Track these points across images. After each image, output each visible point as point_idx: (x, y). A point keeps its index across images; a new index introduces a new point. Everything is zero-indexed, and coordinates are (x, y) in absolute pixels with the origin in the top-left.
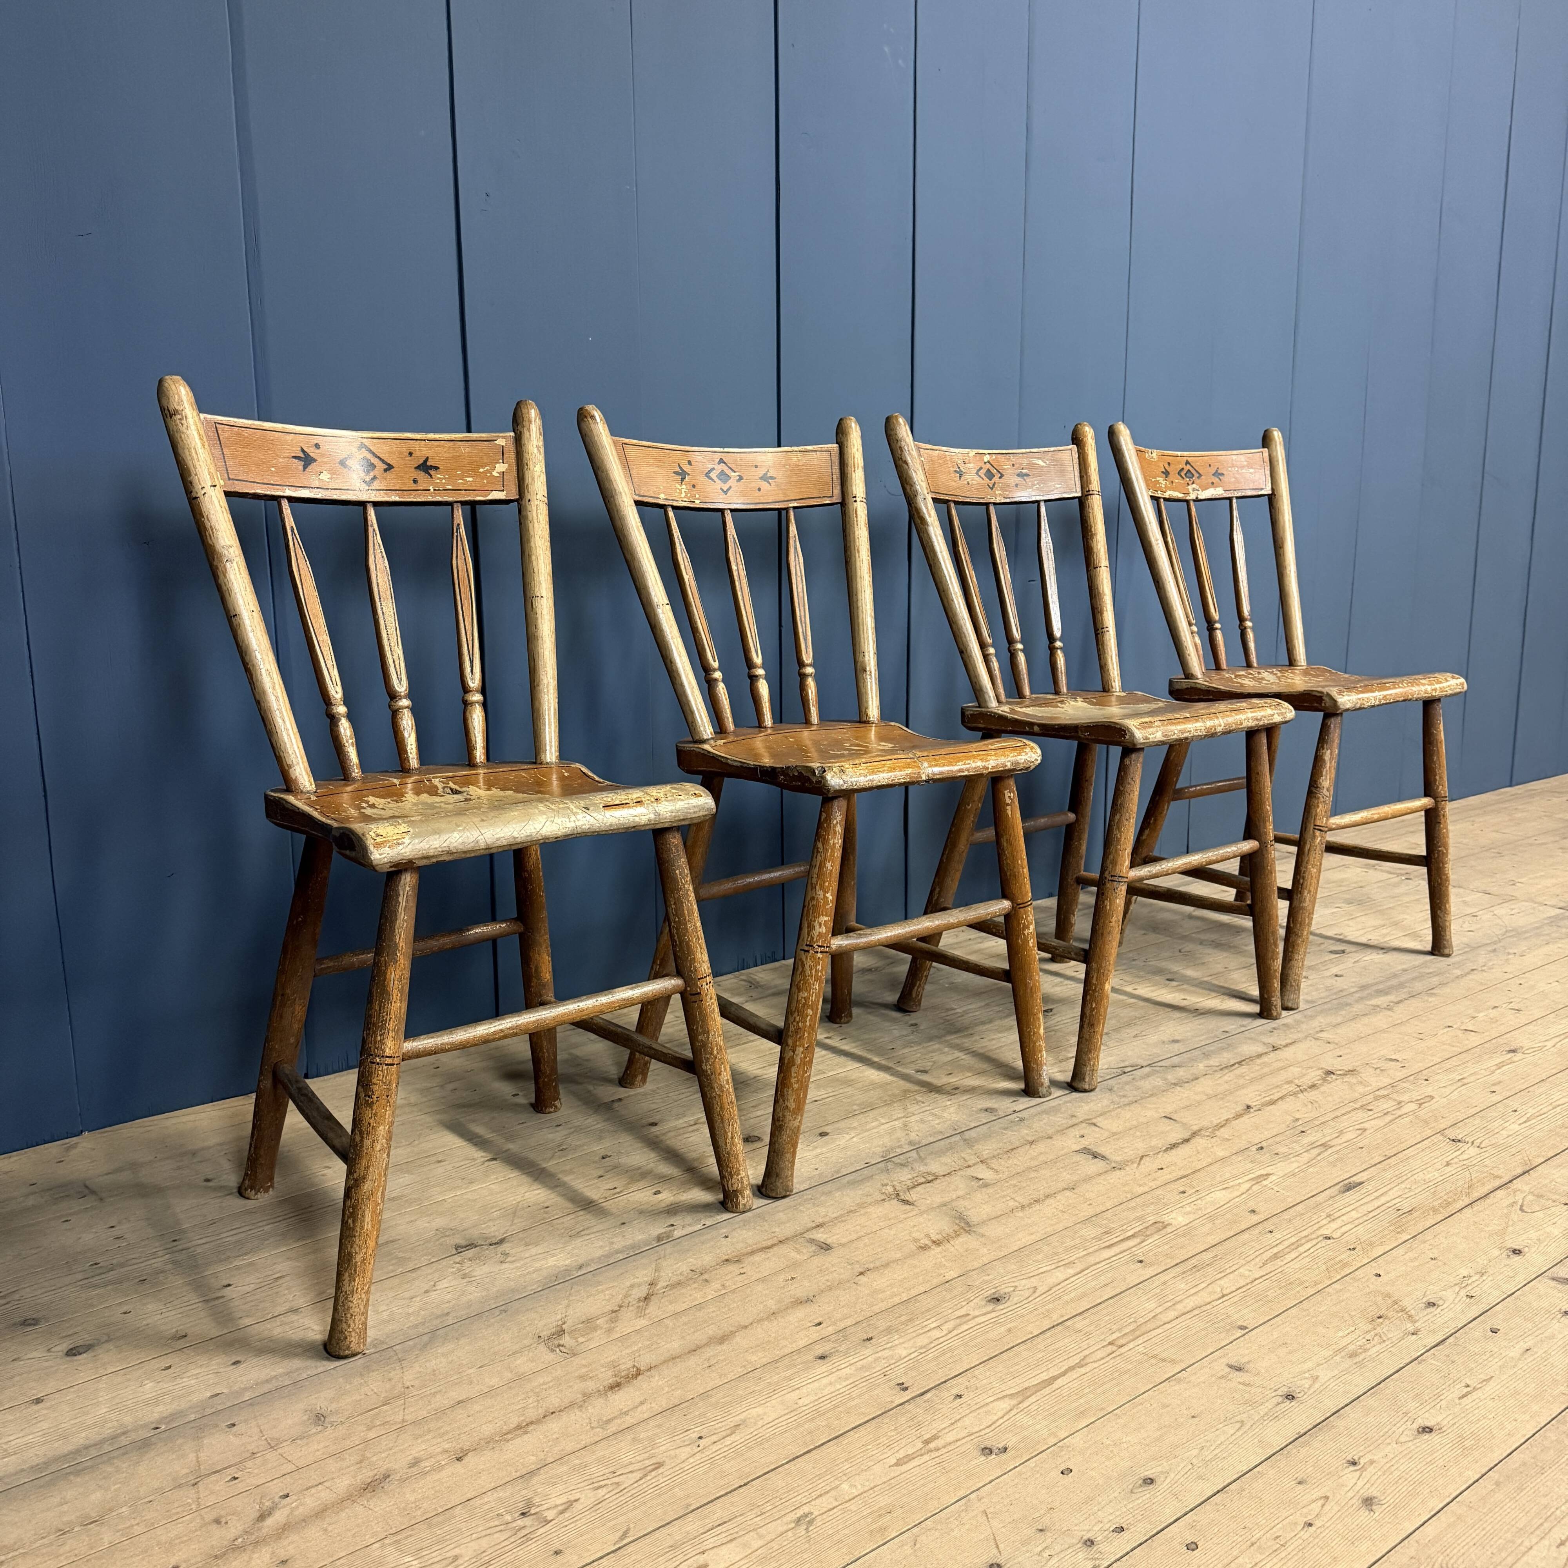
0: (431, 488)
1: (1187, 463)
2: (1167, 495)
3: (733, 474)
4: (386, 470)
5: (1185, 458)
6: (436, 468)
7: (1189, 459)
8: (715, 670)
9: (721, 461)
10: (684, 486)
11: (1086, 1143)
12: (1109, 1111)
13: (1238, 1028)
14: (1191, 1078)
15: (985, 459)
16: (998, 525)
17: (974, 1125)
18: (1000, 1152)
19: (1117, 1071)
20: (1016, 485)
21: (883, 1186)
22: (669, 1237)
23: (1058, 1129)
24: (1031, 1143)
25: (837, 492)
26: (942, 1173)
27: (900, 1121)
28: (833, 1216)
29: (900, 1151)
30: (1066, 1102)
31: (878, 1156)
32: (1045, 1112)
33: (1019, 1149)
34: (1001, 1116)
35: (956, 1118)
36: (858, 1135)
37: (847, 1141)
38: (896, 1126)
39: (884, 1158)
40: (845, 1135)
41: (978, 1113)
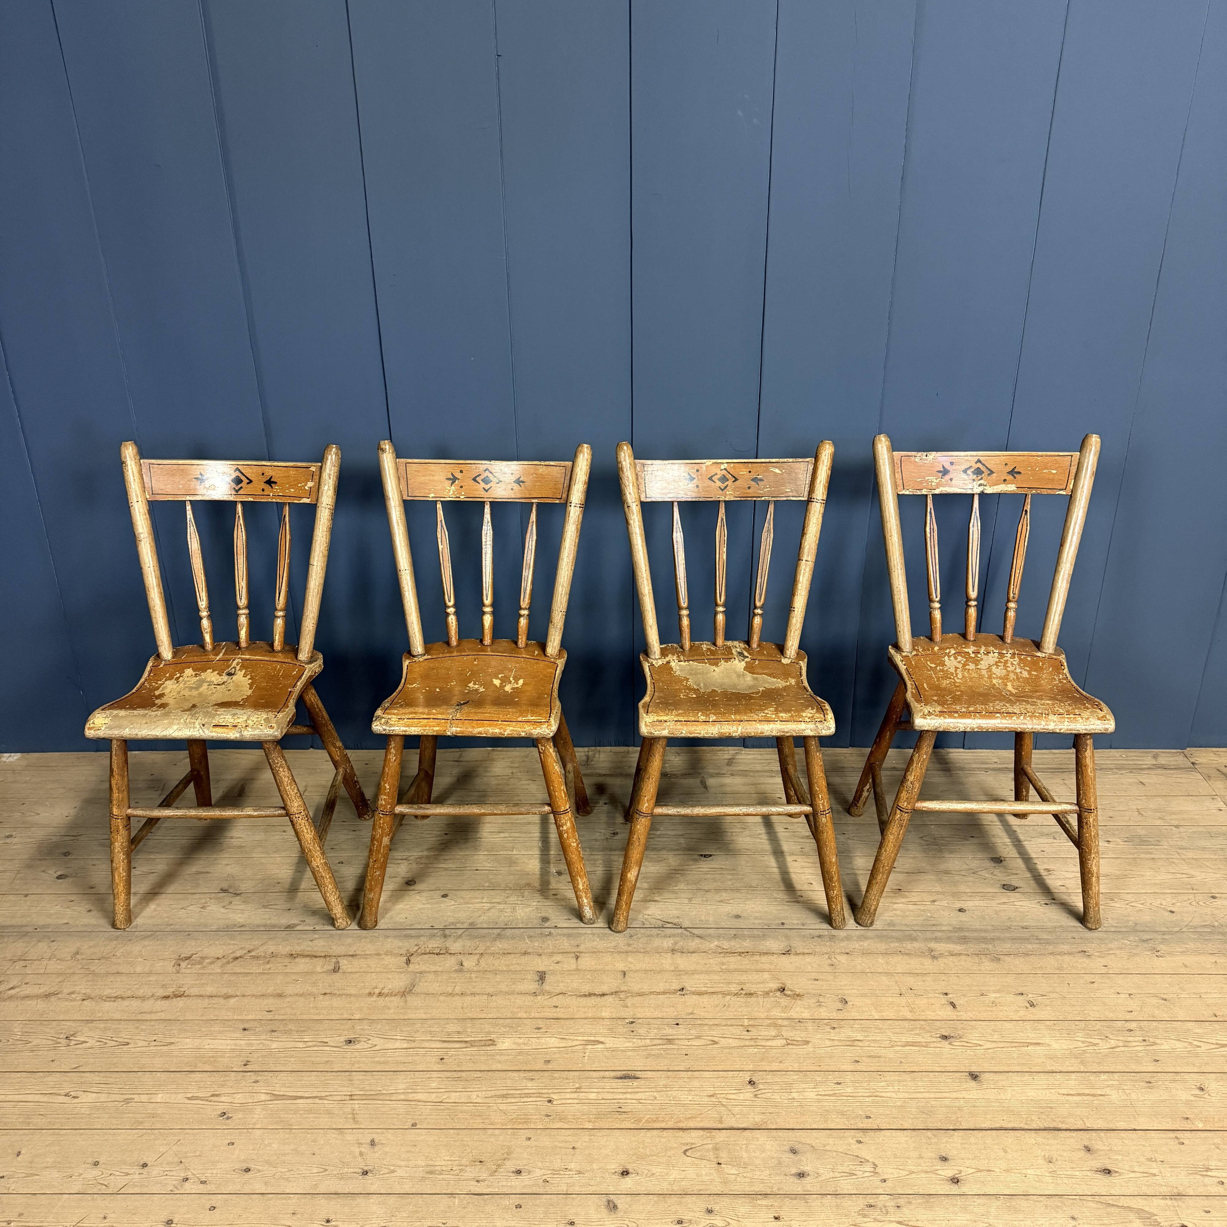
0: (271, 494)
1: (979, 461)
2: (937, 492)
3: (494, 478)
4: (248, 483)
5: (977, 458)
6: (276, 483)
7: (981, 458)
8: (449, 607)
9: (486, 470)
10: (453, 487)
11: (551, 968)
12: (602, 952)
13: (798, 924)
14: (690, 951)
15: (723, 467)
16: (724, 517)
17: (520, 926)
18: (501, 952)
19: (660, 923)
20: (749, 488)
21: (417, 945)
22: (293, 927)
23: (555, 951)
24: (525, 953)
25: (564, 496)
26: (452, 952)
27: (492, 905)
28: (367, 952)
29: (458, 926)
30: (591, 934)
31: (444, 924)
32: (569, 936)
33: (513, 955)
34: (544, 927)
35: (521, 916)
36: (458, 904)
37: (448, 906)
38: (484, 907)
39: (445, 927)
40: (453, 901)
41: (537, 918)
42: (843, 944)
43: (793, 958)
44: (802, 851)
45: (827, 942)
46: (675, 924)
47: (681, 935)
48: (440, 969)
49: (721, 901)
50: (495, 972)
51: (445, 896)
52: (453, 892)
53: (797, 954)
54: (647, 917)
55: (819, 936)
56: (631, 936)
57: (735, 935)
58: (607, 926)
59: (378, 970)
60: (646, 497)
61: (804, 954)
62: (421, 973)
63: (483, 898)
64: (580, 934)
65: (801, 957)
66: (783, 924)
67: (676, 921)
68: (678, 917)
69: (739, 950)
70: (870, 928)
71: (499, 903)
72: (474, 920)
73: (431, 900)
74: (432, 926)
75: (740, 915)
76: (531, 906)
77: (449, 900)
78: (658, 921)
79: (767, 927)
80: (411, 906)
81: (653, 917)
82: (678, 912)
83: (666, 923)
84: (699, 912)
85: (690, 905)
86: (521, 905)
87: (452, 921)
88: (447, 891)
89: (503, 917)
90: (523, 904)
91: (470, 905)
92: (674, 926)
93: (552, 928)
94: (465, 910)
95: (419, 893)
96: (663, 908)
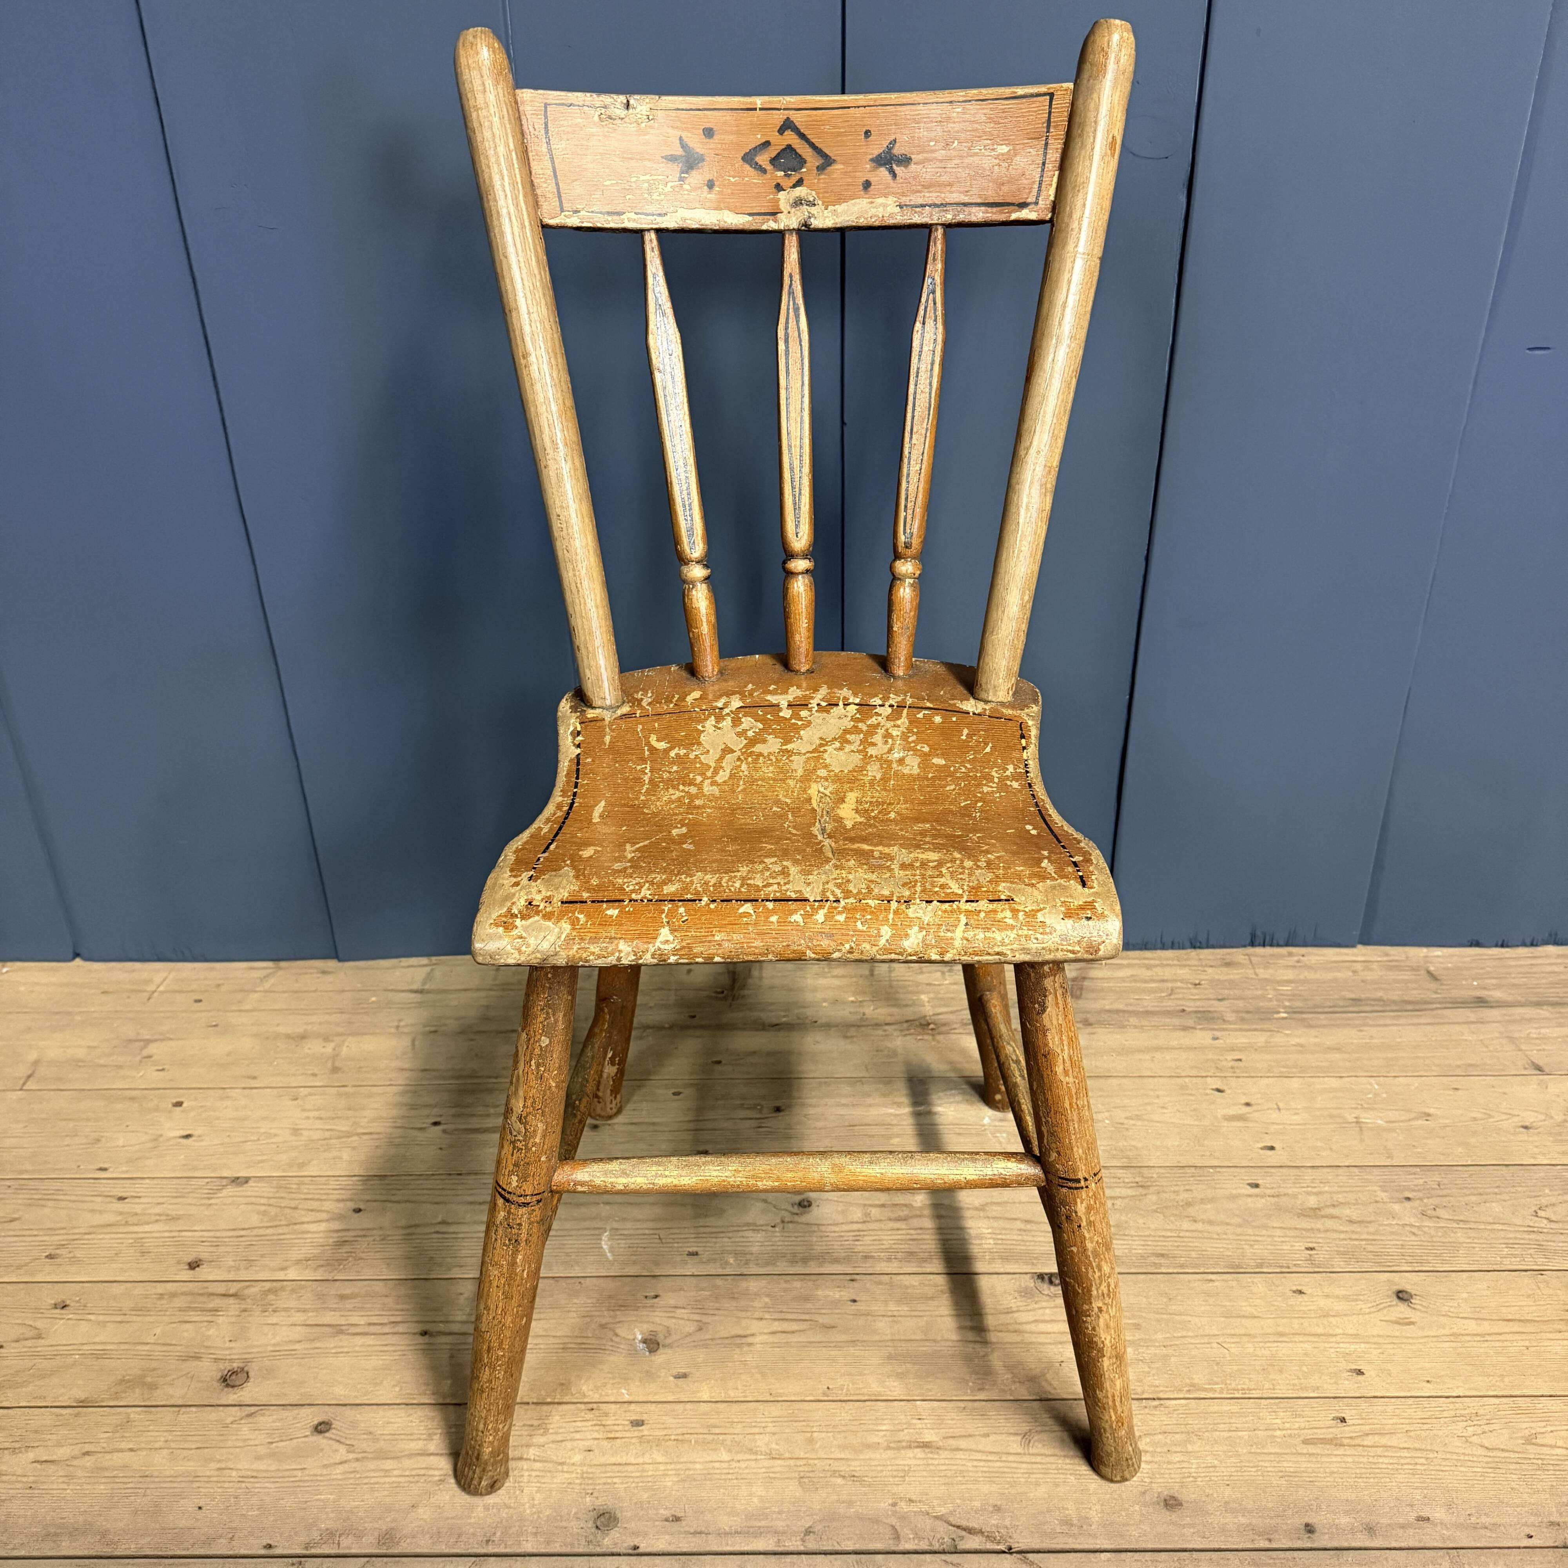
13: (1353, 1531)
17: (529, 1547)
19: (943, 1535)
29: (348, 1545)
31: (304, 1539)
34: (598, 1550)
35: (533, 1506)
36: (357, 1460)
37: (325, 1466)
38: (431, 1472)
39: (306, 1548)
40: (342, 1449)
41: (580, 1515)
44: (1310, 1259)
46: (990, 1538)
51: (321, 1428)
52: (347, 1411)
54: (903, 1507)
66: (1310, 1529)
67: (989, 1522)
68: (998, 1509)
72: (394, 1520)
73: (281, 1444)
74: (269, 1546)
75: (1179, 1497)
76: (565, 1468)
77: (331, 1442)
78: (938, 1523)
79: (1266, 1545)
80: (223, 1465)
81: (925, 1508)
82: (994, 1487)
83: (963, 1533)
84: (1057, 1485)
85: (1026, 1459)
86: (538, 1465)
87: (330, 1524)
88: (331, 1409)
89: (480, 1509)
90: (541, 1461)
91: (388, 1464)
92: (990, 1546)
93: (625, 1555)
94: (373, 1480)
95: (249, 1415)
96: (949, 1474)
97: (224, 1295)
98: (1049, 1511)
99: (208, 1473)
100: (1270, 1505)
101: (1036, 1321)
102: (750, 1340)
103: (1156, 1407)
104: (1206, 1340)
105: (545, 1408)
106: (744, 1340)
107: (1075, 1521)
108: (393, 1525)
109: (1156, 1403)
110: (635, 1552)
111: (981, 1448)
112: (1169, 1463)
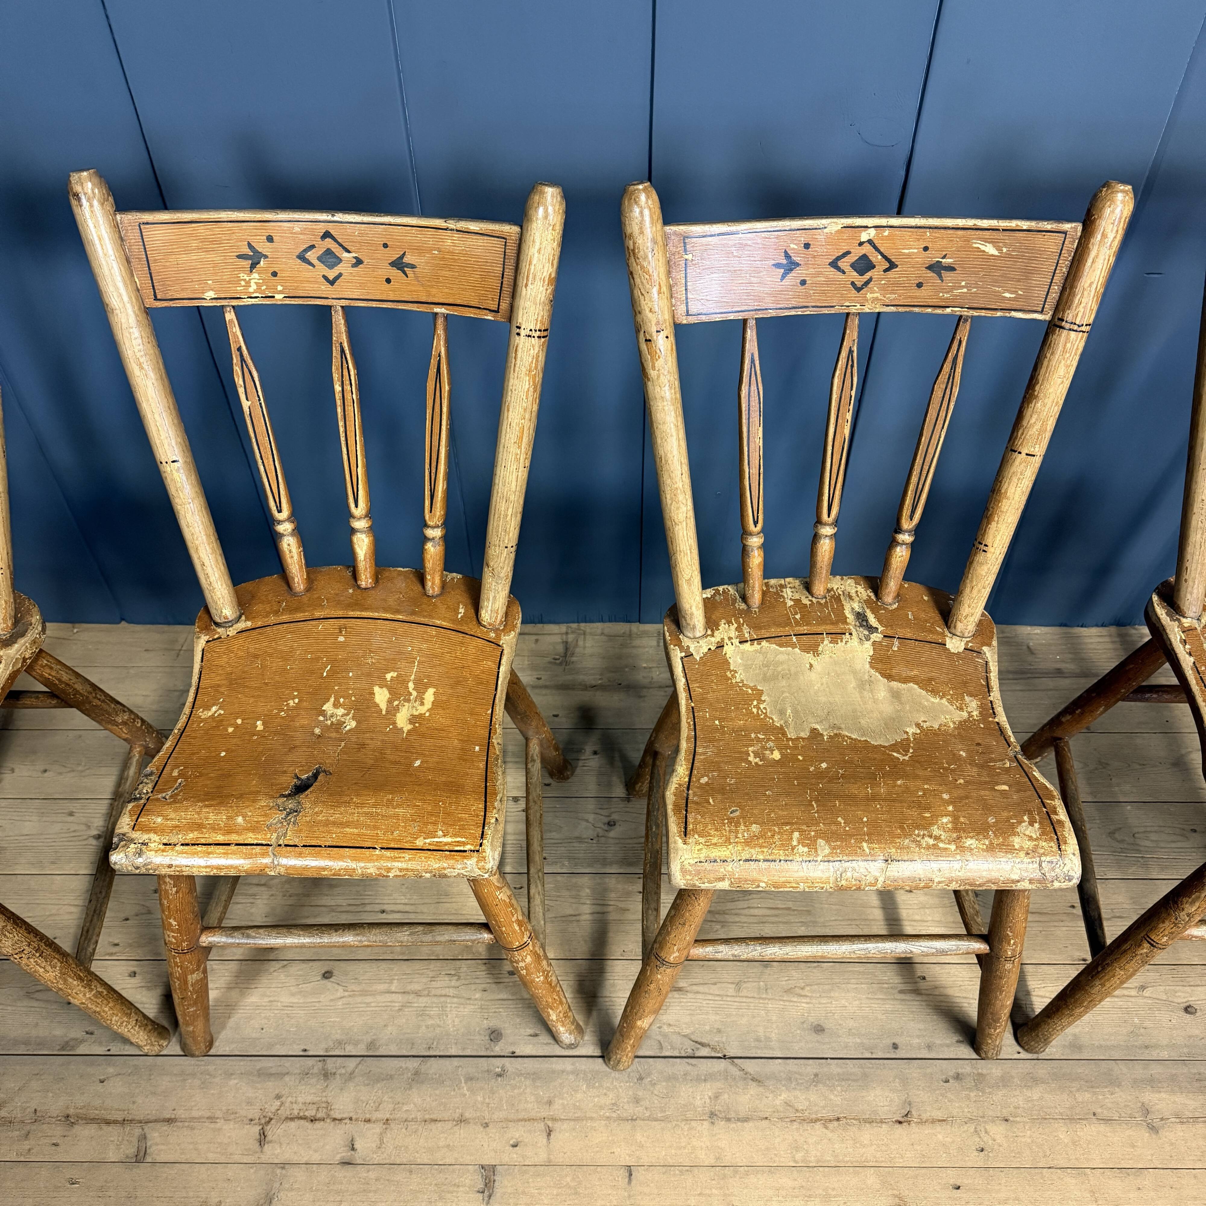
3: (346, 255)
9: (327, 235)
10: (255, 275)
11: (506, 1159)
12: (592, 1119)
14: (742, 1115)
15: (864, 237)
16: (855, 349)
17: (453, 1052)
18: (419, 1116)
19: (688, 1048)
20: (920, 285)
21: (278, 1097)
22: (73, 1048)
23: (512, 1116)
24: (462, 1121)
25: (504, 306)
26: (338, 1116)
27: (406, 997)
28: (195, 1114)
29: (350, 1050)
30: (572, 1072)
31: (324, 1045)
32: (535, 1076)
33: (439, 1125)
34: (492, 1054)
35: (454, 1026)
36: (350, 996)
37: (332, 1000)
38: (394, 1004)
39: (327, 1051)
40: (341, 989)
41: (481, 1032)
42: (999, 1096)
43: (914, 1131)
45: (970, 1089)
46: (713, 1049)
47: (726, 1076)
48: (316, 1158)
49: (789, 991)
50: (411, 1166)
51: (327, 975)
52: (342, 964)
53: (922, 1122)
54: (666, 1029)
55: (958, 1077)
56: (641, 1079)
57: (816, 1075)
58: (598, 1053)
59: (211, 1157)
60: (688, 314)
61: (933, 1121)
62: (283, 1165)
63: (391, 982)
64: (553, 1072)
65: (927, 1130)
66: (895, 1046)
67: (714, 1039)
68: (719, 1031)
69: (823, 1114)
70: (1041, 1056)
71: (417, 994)
72: (375, 1034)
73: (304, 986)
74: (305, 1050)
75: (823, 1025)
76: (471, 1002)
77: (334, 985)
78: (685, 1039)
79: (869, 1056)
80: (271, 999)
81: (677, 1030)
82: (718, 1018)
83: (699, 1046)
84: (754, 1017)
85: (737, 999)
86: (455, 1000)
87: (338, 1037)
88: (331, 963)
89: (424, 1027)
90: (457, 997)
91: (369, 999)
92: (713, 1054)
93: (507, 1057)
94: (361, 1009)
95: (284, 966)
96: (693, 1008)
97: (258, 885)
98: (748, 1032)
99: (264, 1004)
100: (875, 1031)
101: (749, 908)
102: (578, 918)
103: (815, 967)
104: (849, 922)
105: (458, 962)
106: (574, 918)
107: (763, 1039)
108: (374, 1037)
109: (816, 964)
110: (513, 1056)
111: (711, 991)
112: (820, 1003)
